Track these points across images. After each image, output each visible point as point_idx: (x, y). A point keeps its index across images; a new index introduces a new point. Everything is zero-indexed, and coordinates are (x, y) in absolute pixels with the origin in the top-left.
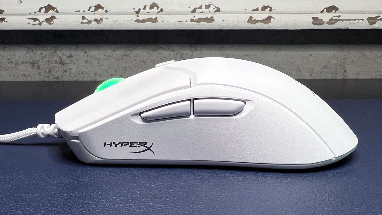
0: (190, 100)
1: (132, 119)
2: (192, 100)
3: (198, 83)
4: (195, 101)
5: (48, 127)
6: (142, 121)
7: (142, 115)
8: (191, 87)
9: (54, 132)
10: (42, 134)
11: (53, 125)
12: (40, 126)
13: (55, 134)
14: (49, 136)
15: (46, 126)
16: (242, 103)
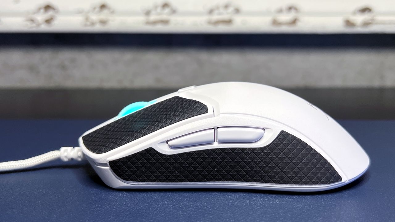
0: (214, 128)
1: (159, 147)
2: (216, 129)
3: (221, 112)
4: (218, 129)
5: (72, 150)
6: (169, 148)
7: (169, 143)
8: (214, 117)
9: (78, 155)
10: (66, 157)
11: (76, 148)
12: (63, 149)
13: (79, 157)
14: (72, 159)
15: (69, 149)
16: (262, 131)
